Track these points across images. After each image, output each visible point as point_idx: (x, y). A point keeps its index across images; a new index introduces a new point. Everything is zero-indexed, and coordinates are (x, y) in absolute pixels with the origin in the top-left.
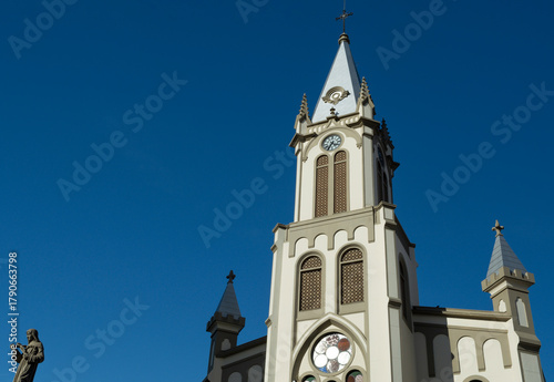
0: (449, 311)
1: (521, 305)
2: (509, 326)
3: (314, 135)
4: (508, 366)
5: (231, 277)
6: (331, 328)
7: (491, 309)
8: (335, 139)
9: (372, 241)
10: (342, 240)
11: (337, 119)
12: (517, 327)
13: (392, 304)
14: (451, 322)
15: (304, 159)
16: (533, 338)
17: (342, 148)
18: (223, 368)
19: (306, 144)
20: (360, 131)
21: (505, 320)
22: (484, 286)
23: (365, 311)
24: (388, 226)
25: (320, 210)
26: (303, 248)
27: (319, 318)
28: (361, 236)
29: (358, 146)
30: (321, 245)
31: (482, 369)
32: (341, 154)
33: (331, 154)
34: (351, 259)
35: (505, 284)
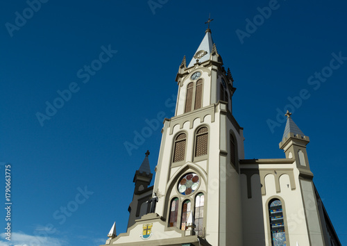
0: (260, 160)
1: (301, 154)
2: (294, 166)
3: (187, 73)
4: (293, 189)
5: (148, 153)
6: (189, 170)
7: (285, 157)
8: (198, 74)
9: (213, 121)
10: (197, 123)
11: (199, 64)
12: (299, 166)
13: (222, 153)
14: (261, 166)
15: (181, 86)
16: (309, 172)
17: (201, 77)
18: (139, 200)
19: (183, 79)
20: (210, 68)
21: (292, 163)
22: (280, 145)
23: (207, 159)
24: (222, 112)
25: (187, 109)
26: (177, 129)
27: (181, 166)
28: (208, 120)
29: (209, 75)
30: (187, 127)
31: (279, 191)
32: (200, 81)
33: (195, 81)
34: (202, 133)
35: (291, 142)
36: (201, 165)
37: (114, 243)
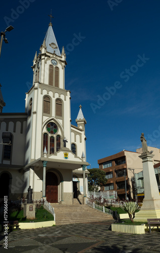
2: (83, 133)
3: (49, 57)
4: (81, 142)
6: (52, 121)
7: (77, 126)
8: (55, 62)
9: (65, 100)
10: (57, 96)
11: (56, 55)
15: (46, 63)
17: (58, 66)
19: (46, 58)
20: (63, 64)
21: (81, 131)
22: (76, 121)
23: (63, 120)
26: (45, 92)
27: (50, 117)
28: (62, 97)
29: (63, 68)
30: (51, 94)
31: (75, 141)
32: (57, 68)
33: (54, 66)
34: (59, 102)
35: (83, 122)
36: (60, 121)
37: (49, 158)
